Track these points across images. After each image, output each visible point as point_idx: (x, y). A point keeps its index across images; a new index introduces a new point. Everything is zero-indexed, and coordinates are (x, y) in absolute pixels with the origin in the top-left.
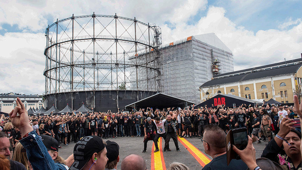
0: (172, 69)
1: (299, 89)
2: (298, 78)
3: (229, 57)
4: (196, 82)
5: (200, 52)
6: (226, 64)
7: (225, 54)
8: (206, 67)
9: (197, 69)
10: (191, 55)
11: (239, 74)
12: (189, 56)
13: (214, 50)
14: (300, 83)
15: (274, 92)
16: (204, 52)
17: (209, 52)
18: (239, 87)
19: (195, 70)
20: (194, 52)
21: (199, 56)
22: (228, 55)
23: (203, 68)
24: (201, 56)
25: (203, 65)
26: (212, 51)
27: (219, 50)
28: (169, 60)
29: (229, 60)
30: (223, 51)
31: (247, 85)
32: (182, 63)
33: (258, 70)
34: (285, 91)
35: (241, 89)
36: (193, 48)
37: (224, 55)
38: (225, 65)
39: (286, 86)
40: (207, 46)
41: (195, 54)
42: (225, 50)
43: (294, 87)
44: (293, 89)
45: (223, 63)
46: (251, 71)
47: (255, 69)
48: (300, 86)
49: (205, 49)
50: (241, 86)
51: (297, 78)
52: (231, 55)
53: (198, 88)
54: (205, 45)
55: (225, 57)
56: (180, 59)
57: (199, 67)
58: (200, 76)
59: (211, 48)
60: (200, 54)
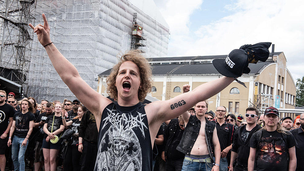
0: (57, 34)
1: (259, 101)
2: (260, 84)
3: (164, 34)
4: (96, 66)
5: (114, 13)
6: (157, 45)
7: (157, 27)
8: (119, 43)
9: (101, 42)
10: (96, 14)
11: (170, 63)
12: (92, 15)
13: (138, 15)
14: (262, 92)
15: (219, 101)
16: (121, 15)
17: (131, 17)
18: (165, 84)
19: (100, 45)
20: (102, 11)
21: (111, 19)
22: (162, 30)
23: (114, 43)
24: (114, 21)
25: (115, 37)
26: (135, 16)
27: (148, 18)
28: (52, 14)
29: (162, 39)
30: (154, 22)
31: (178, 83)
32: (77, 26)
33: (200, 61)
34: (236, 103)
35: (167, 89)
36: (102, 3)
37: (155, 29)
38: (154, 47)
39: (239, 95)
40: (128, 5)
41: (103, 15)
42: (159, 21)
43: (251, 97)
44: (249, 100)
45: (152, 42)
46: (190, 61)
47: (197, 59)
48: (262, 97)
49: (124, 9)
50: (169, 84)
51: (259, 84)
52: (166, 33)
53: (96, 77)
54: (125, 3)
55: (157, 33)
56: (74, 18)
57: (106, 40)
58: (107, 56)
59: (135, 12)
60: (112, 17)
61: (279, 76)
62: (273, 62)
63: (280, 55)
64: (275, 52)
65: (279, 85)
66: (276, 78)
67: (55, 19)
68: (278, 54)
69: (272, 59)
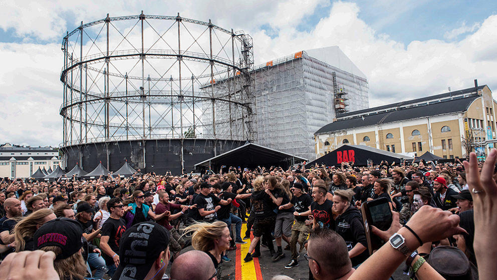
0: (271, 105)
1: (471, 136)
2: (470, 119)
3: (362, 85)
4: (308, 126)
5: (316, 77)
6: (357, 96)
7: (355, 80)
8: (324, 102)
9: (310, 104)
10: (301, 82)
11: (377, 113)
12: (299, 83)
13: (337, 73)
14: (472, 127)
15: (432, 140)
16: (322, 77)
17: (331, 77)
18: (377, 133)
19: (309, 107)
20: (306, 77)
21: (313, 83)
22: (360, 81)
23: (320, 103)
24: (318, 84)
25: (319, 97)
26: (334, 75)
27: (345, 73)
28: (265, 89)
29: (361, 90)
30: (352, 76)
31: (389, 130)
32: (286, 94)
33: (406, 106)
34: (449, 140)
35: (380, 137)
36: (305, 71)
37: (353, 82)
39: (450, 132)
40: (327, 67)
41: (307, 80)
42: (355, 74)
43: (462, 133)
44: (461, 136)
45: (352, 94)
46: (396, 108)
47: (402, 105)
48: (473, 132)
49: (324, 71)
50: (380, 132)
51: (468, 119)
52: (364, 83)
53: (312, 135)
54: (324, 66)
55: (355, 85)
56: (283, 89)
57: (314, 102)
58: (315, 115)
59: (334, 71)
60: (315, 81)
61: (487, 108)
62: (479, 96)
63: (484, 88)
64: (478, 86)
65: (488, 116)
66: (484, 110)
67: (267, 92)
68: (482, 87)
69: (477, 93)
